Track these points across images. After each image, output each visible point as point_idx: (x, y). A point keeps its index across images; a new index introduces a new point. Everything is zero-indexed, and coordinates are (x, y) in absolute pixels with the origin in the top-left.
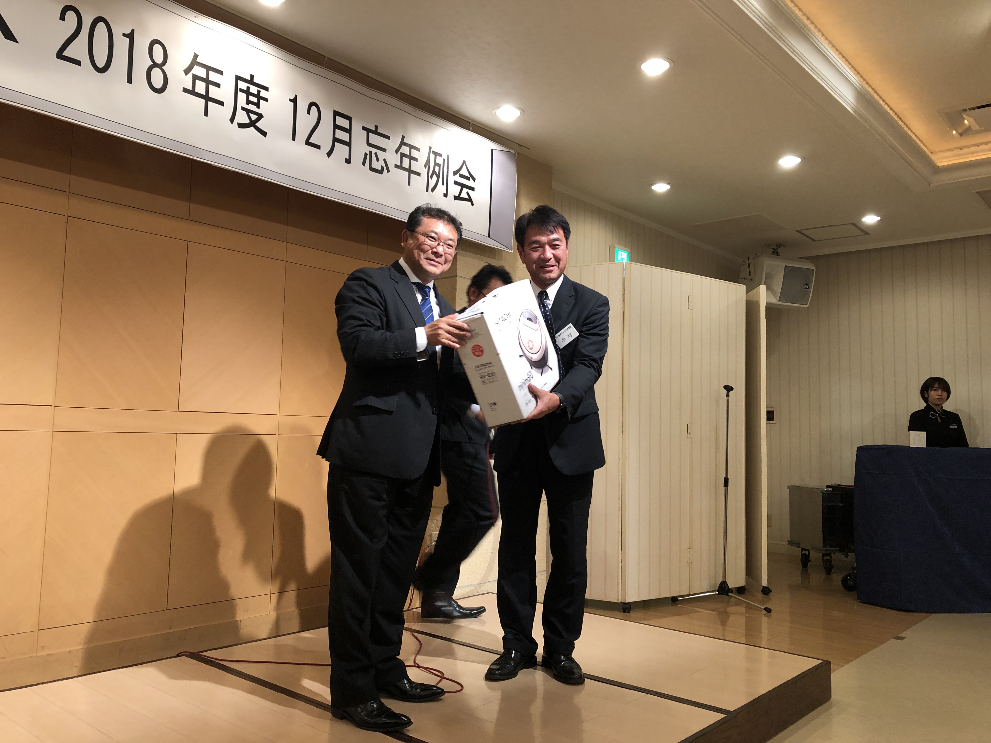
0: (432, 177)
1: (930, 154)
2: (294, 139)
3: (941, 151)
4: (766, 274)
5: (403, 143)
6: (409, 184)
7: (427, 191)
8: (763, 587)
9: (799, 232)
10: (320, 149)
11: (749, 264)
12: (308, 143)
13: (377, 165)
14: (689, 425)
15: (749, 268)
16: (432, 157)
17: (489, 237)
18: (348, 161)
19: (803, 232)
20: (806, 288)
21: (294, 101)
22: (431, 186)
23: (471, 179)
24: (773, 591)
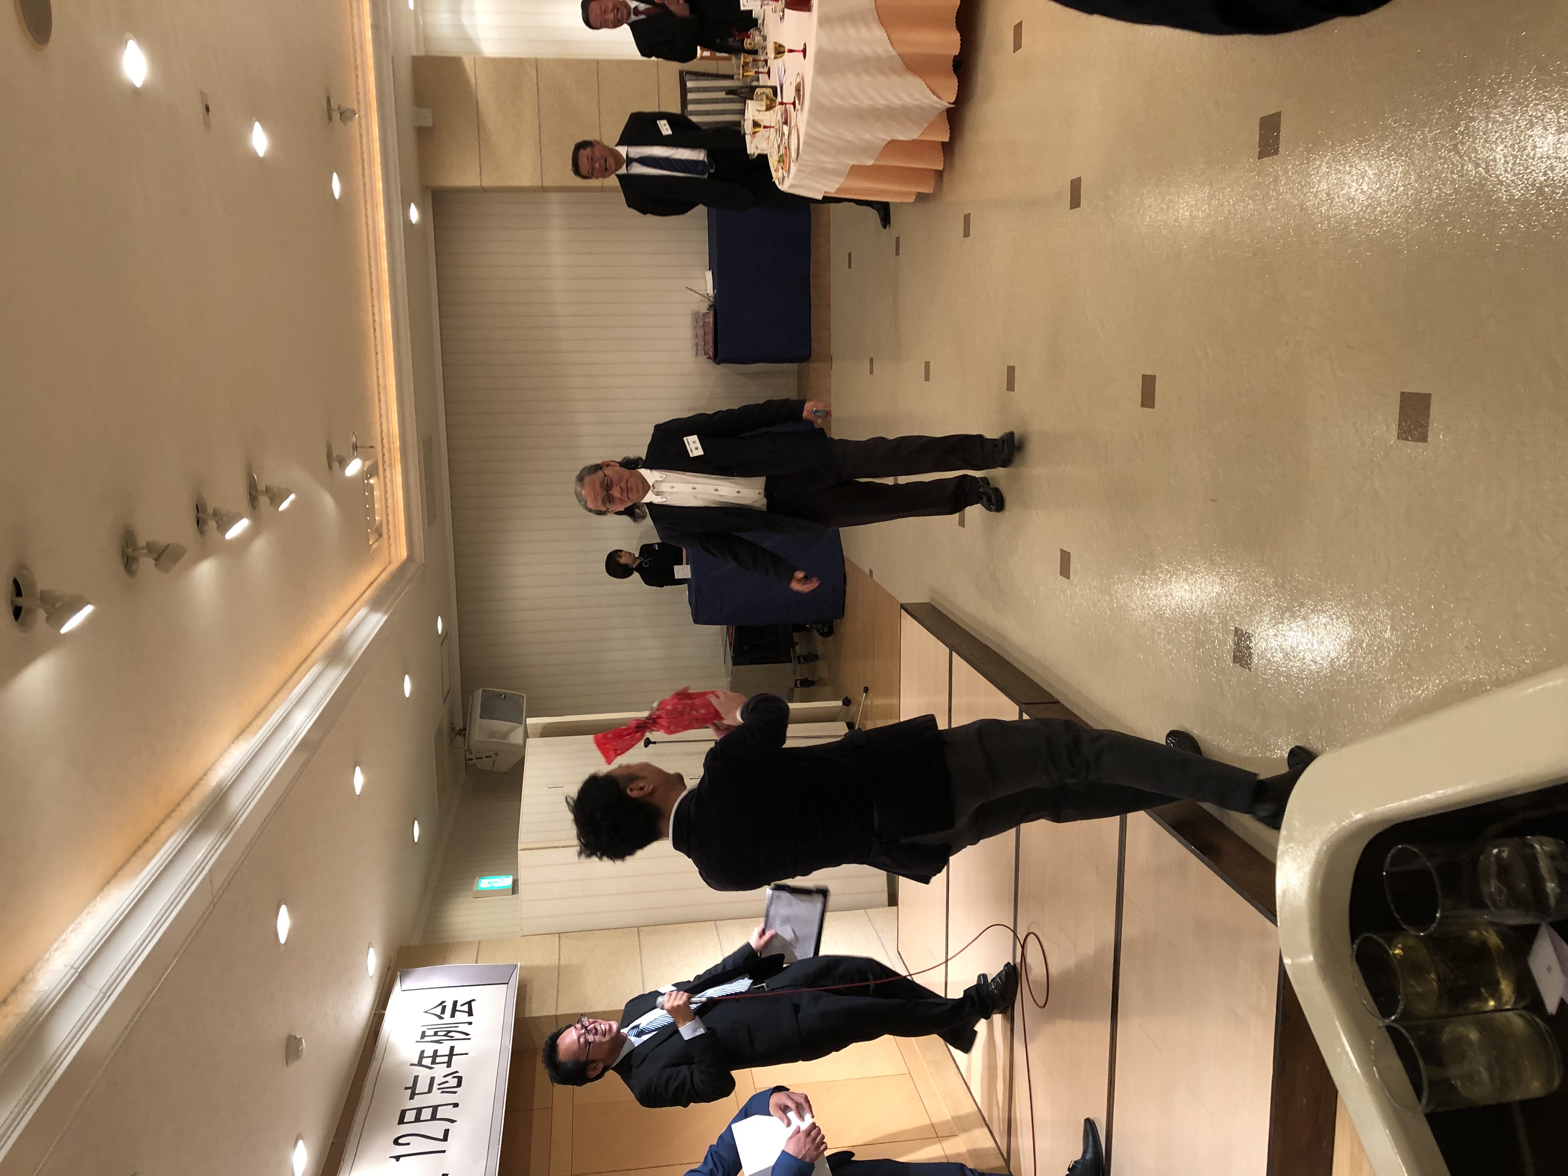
0: (452, 1037)
2: (444, 1152)
4: (489, 738)
5: (420, 1064)
6: (467, 1054)
7: (470, 1039)
8: (843, 705)
9: (444, 700)
10: (449, 1130)
11: (477, 759)
12: (445, 1139)
13: (453, 1082)
15: (481, 758)
16: (426, 1039)
17: (507, 984)
18: (456, 1105)
20: (505, 697)
21: (397, 1158)
22: (465, 1037)
23: (444, 1004)
24: (846, 698)
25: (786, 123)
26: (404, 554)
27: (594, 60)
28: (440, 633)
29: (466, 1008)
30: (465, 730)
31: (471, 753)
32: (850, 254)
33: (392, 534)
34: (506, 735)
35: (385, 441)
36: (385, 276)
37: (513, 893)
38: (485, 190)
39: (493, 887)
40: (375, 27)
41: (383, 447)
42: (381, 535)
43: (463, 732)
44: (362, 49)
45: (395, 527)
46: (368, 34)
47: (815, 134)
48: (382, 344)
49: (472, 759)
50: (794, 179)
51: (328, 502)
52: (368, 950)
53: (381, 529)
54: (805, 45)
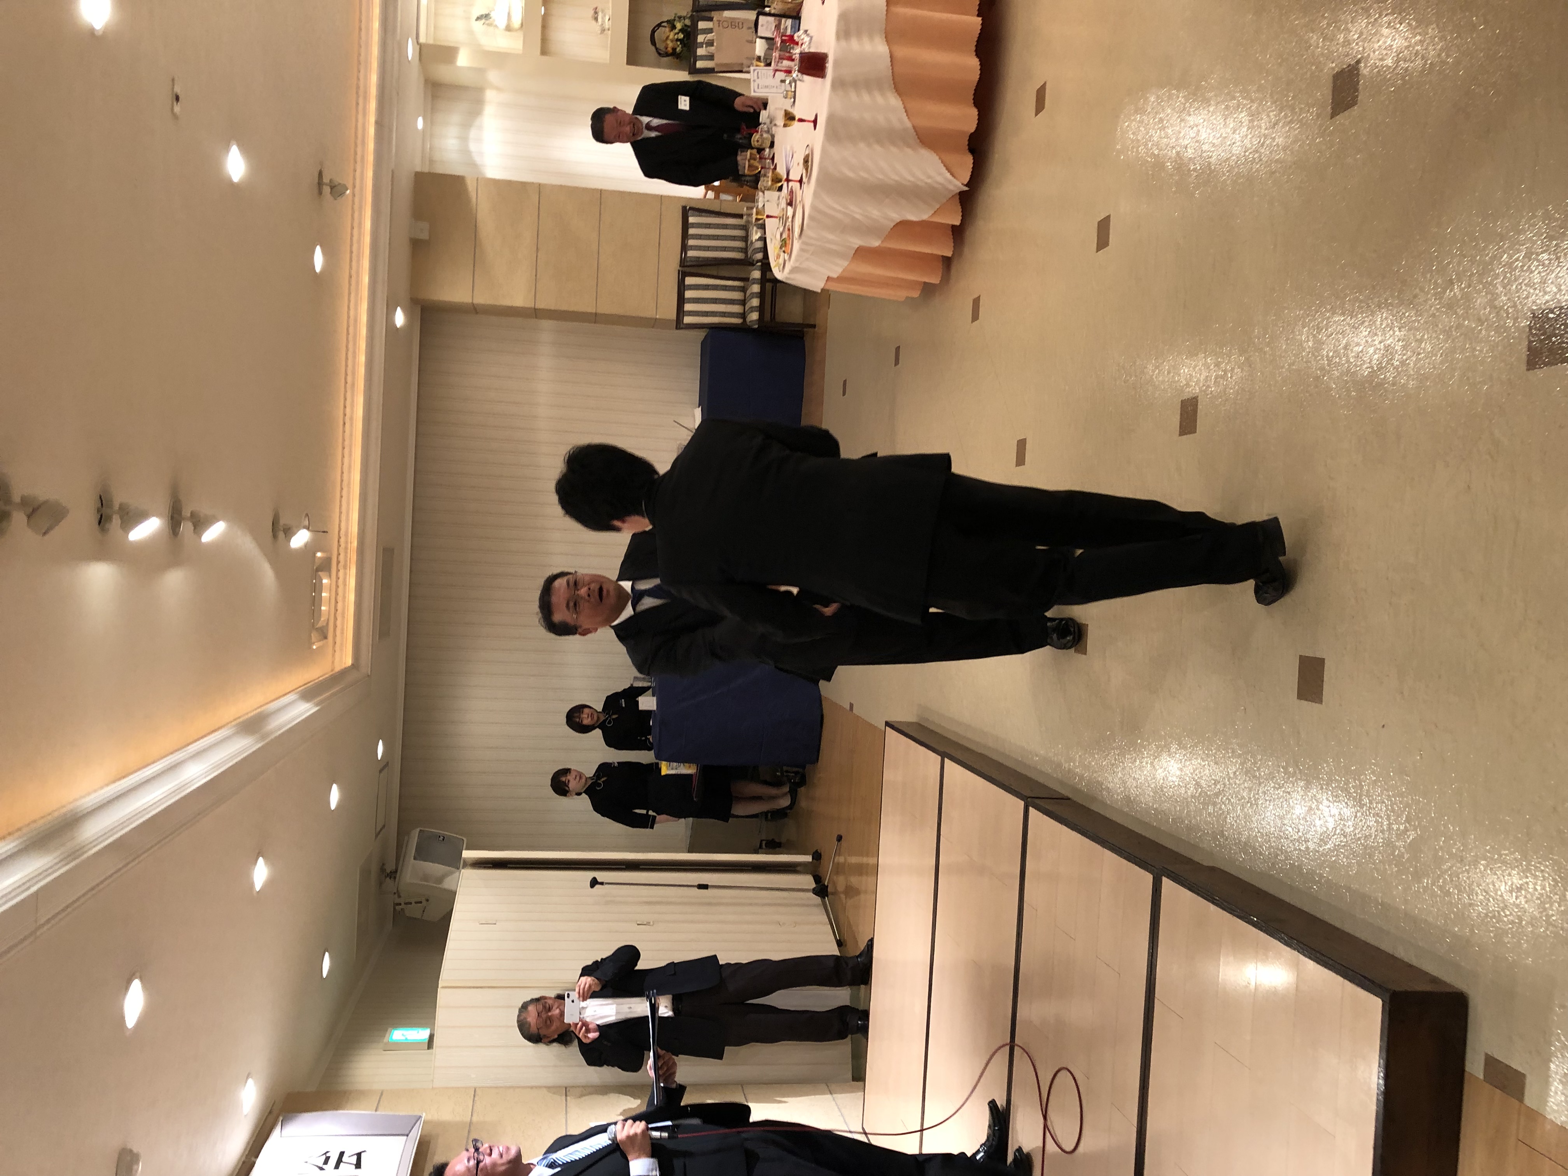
1: (334, 672)
3: (333, 662)
4: (421, 881)
8: (813, 859)
9: (377, 836)
11: (406, 904)
14: (638, 923)
15: (411, 903)
17: (407, 1136)
19: (378, 829)
20: (443, 839)
23: (328, 1155)
24: (817, 851)
25: (790, 204)
26: (349, 662)
27: (598, 189)
28: (379, 758)
29: (354, 1160)
30: (396, 871)
31: (399, 896)
32: (845, 382)
33: (338, 640)
34: (440, 880)
35: (342, 540)
36: (362, 371)
37: (429, 1048)
38: (475, 310)
39: (406, 1039)
40: (379, 124)
41: (339, 546)
42: (326, 638)
43: (393, 875)
44: (363, 142)
45: (342, 633)
46: (371, 131)
47: (821, 207)
48: (351, 439)
49: (400, 904)
50: (796, 260)
51: (268, 574)
52: (246, 1082)
53: (327, 630)
54: (816, 116)
